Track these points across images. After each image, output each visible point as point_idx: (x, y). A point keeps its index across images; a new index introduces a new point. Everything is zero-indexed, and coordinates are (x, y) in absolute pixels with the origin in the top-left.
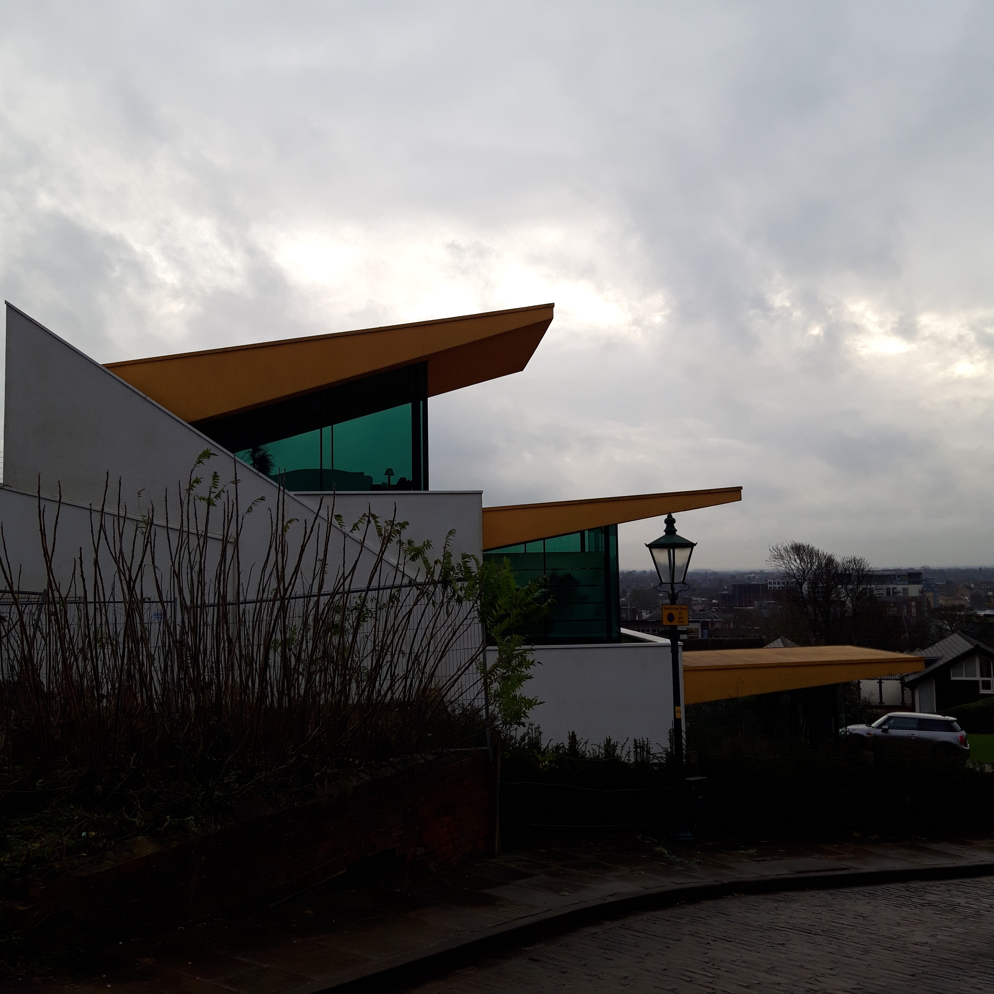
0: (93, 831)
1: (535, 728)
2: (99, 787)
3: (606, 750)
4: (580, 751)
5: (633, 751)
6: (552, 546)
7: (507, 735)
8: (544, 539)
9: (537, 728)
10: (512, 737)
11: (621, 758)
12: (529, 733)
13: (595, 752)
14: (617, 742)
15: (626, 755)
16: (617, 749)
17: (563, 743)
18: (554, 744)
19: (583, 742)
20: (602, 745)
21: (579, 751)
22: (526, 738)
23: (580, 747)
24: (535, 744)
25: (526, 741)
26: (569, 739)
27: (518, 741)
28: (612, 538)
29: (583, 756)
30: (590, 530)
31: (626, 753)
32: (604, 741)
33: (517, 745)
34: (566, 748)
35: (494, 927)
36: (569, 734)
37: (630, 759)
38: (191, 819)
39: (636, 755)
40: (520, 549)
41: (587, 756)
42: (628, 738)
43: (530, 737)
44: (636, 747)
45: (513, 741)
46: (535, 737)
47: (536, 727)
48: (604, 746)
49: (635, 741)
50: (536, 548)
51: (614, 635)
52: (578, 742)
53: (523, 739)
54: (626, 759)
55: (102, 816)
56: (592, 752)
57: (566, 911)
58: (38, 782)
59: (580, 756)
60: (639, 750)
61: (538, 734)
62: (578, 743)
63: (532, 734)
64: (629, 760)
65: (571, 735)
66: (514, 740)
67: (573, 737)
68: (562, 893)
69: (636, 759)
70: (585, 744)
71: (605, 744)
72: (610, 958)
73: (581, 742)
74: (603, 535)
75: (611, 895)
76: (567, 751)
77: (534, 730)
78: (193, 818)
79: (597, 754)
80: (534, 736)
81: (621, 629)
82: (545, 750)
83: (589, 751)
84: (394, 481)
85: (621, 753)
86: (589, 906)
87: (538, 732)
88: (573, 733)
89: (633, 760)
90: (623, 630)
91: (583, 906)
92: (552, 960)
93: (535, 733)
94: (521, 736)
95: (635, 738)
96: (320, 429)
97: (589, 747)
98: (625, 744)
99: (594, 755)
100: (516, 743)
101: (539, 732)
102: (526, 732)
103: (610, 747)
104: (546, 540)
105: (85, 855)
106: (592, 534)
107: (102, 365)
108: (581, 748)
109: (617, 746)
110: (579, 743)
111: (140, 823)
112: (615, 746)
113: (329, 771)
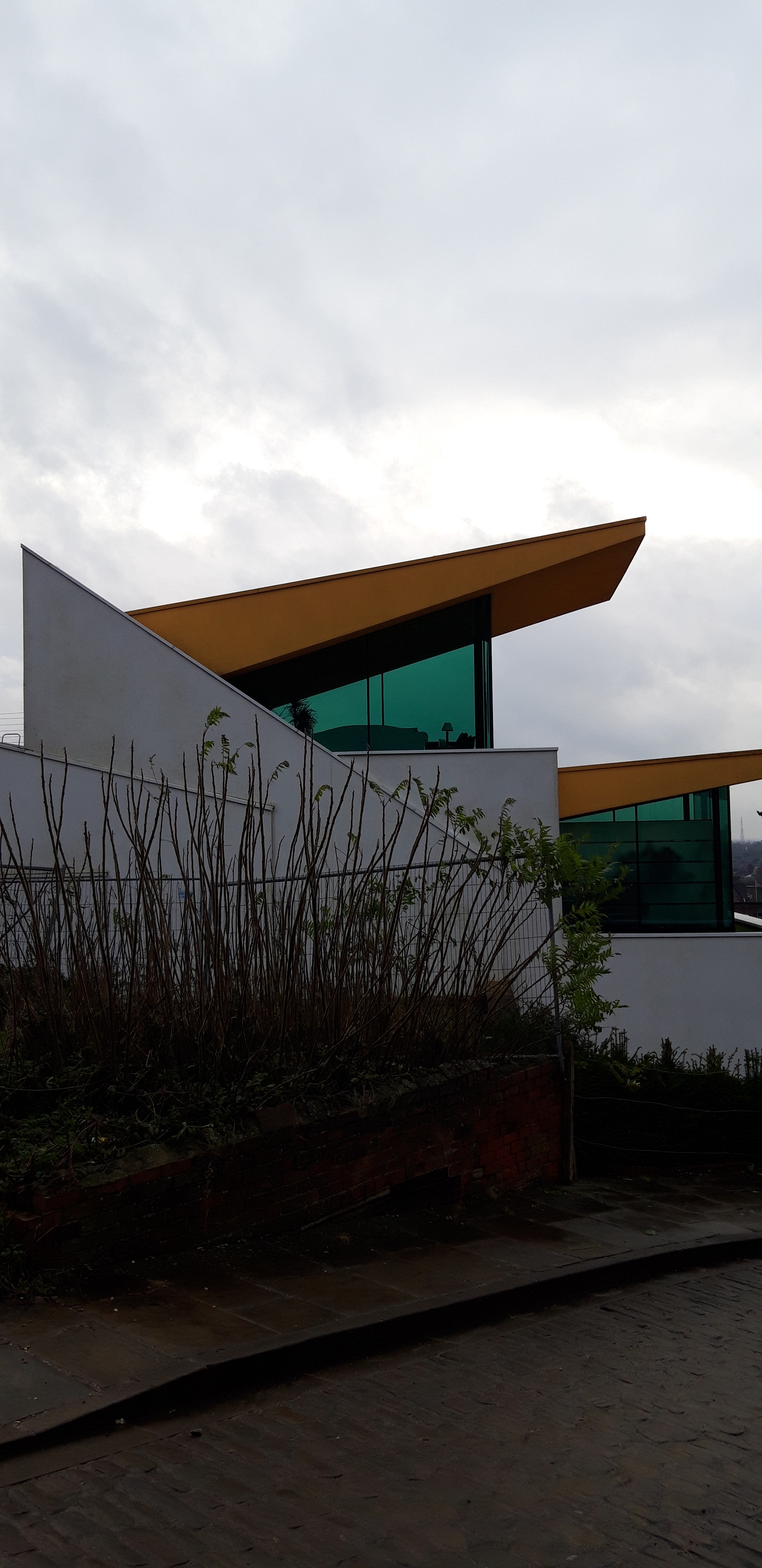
0: (102, 1136)
1: (619, 1033)
2: (112, 1088)
3: (709, 1062)
4: (677, 1061)
5: (744, 1064)
6: (647, 813)
7: (584, 1041)
8: (636, 805)
9: (622, 1034)
10: (591, 1044)
11: (728, 1072)
12: (612, 1039)
13: (696, 1065)
14: (723, 1053)
15: (735, 1068)
16: (723, 1062)
17: (654, 1052)
18: (643, 1052)
19: (679, 1051)
20: (705, 1056)
21: (675, 1062)
22: (608, 1045)
23: (676, 1058)
24: (619, 1053)
25: (609, 1049)
26: (663, 1048)
27: (599, 1048)
28: (722, 803)
29: (681, 1069)
30: (695, 793)
31: (735, 1066)
32: (707, 1051)
33: (598, 1053)
34: (659, 1058)
35: (560, 1267)
36: (663, 1041)
37: (739, 1073)
38: (210, 1127)
39: (748, 1069)
40: (607, 817)
41: (686, 1068)
42: (737, 1048)
43: (614, 1043)
44: (748, 1059)
45: (593, 1048)
46: (620, 1045)
47: (621, 1032)
48: (707, 1058)
49: (747, 1052)
50: (626, 815)
51: (726, 922)
52: (673, 1051)
53: (604, 1045)
54: (734, 1074)
55: (113, 1120)
56: (691, 1064)
57: (651, 1254)
58: (49, 1080)
59: (676, 1068)
60: (751, 1062)
61: (623, 1040)
62: (673, 1053)
63: (616, 1041)
64: (738, 1075)
65: (664, 1043)
66: (594, 1046)
67: (667, 1045)
68: (649, 1232)
69: (748, 1074)
70: (683, 1055)
71: (708, 1054)
72: (701, 1313)
73: (677, 1052)
74: (711, 799)
75: (709, 1237)
76: (660, 1062)
77: (618, 1035)
78: (212, 1125)
79: (698, 1066)
80: (618, 1043)
81: (735, 913)
82: (632, 1059)
83: (687, 1063)
84: (454, 737)
85: (729, 1066)
86: (680, 1249)
87: (623, 1038)
88: (667, 1040)
89: (743, 1073)
90: (738, 916)
91: (672, 1248)
92: (630, 1311)
93: (620, 1039)
94: (603, 1042)
95: (746, 1049)
96: (366, 679)
97: (688, 1058)
98: (733, 1055)
99: (694, 1067)
100: (596, 1051)
101: (625, 1038)
102: (608, 1038)
103: (714, 1058)
104: (638, 806)
105: (93, 1162)
106: (698, 798)
107: (126, 612)
108: (678, 1058)
109: (722, 1058)
110: (675, 1052)
111: (154, 1129)
112: (720, 1058)
113: (367, 1077)
